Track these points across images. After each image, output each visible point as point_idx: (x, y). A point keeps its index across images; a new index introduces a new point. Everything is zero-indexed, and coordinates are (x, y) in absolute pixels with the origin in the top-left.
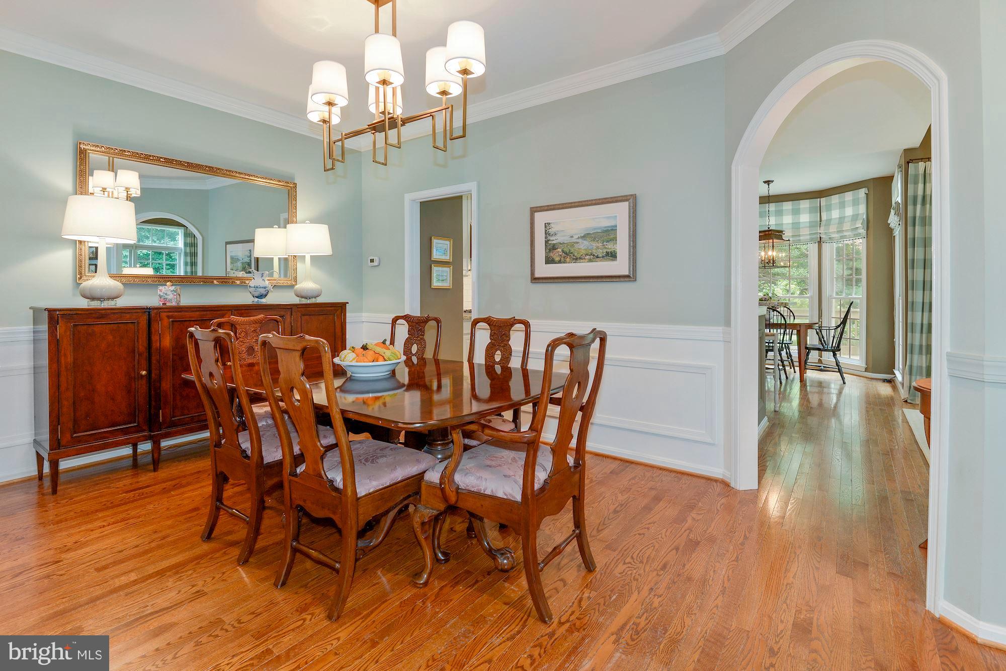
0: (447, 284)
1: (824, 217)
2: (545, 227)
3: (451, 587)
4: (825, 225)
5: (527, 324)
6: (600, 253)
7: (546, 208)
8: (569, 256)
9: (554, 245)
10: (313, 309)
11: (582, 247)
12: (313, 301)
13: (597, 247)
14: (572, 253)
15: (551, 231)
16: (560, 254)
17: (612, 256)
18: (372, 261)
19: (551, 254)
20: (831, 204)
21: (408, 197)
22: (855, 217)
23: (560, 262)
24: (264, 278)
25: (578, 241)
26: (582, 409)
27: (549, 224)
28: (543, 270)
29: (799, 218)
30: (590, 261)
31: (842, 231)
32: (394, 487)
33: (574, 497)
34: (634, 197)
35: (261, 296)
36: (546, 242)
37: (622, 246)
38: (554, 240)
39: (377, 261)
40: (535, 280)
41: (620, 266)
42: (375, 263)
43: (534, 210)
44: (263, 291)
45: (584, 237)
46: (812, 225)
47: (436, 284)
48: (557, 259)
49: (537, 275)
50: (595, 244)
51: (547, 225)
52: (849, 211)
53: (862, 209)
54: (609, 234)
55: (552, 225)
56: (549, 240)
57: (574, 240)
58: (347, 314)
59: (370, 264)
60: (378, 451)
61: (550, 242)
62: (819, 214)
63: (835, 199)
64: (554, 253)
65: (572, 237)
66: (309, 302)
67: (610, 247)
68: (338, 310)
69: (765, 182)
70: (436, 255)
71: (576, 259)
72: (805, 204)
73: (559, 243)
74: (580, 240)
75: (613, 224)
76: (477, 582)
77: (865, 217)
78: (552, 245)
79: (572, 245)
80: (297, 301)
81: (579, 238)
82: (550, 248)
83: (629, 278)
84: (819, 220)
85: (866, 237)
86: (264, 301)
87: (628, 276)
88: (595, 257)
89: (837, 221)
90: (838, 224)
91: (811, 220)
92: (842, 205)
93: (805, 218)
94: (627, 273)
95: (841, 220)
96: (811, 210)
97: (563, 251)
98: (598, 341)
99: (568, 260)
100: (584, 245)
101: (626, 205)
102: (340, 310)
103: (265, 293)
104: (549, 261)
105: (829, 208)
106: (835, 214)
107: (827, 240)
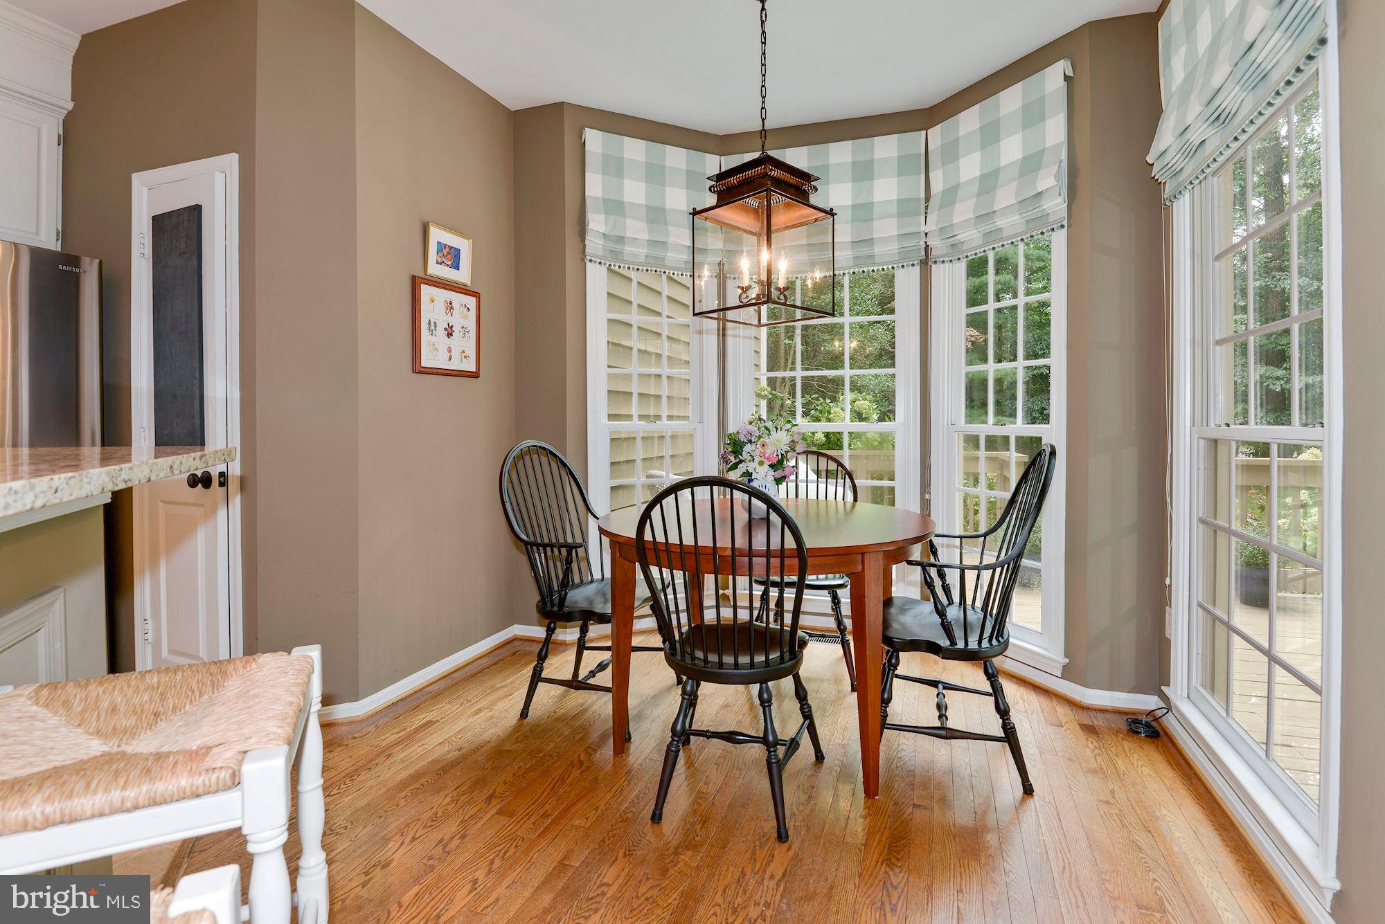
1: (937, 186)
4: (941, 207)
20: (957, 139)
22: (1031, 164)
29: (871, 191)
31: (989, 216)
46: (905, 209)
52: (1012, 149)
53: (1055, 130)
62: (923, 177)
63: (969, 120)
72: (886, 147)
77: (1064, 156)
84: (923, 195)
85: (1065, 223)
89: (975, 188)
90: (979, 195)
91: (902, 197)
92: (990, 135)
93: (886, 190)
95: (988, 182)
96: (903, 166)
105: (952, 153)
106: (970, 167)
107: (946, 255)
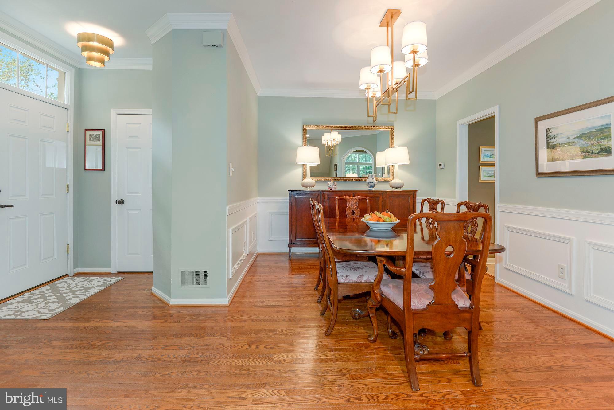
2: (547, 132)
3: (384, 349)
6: (595, 149)
7: (547, 117)
9: (554, 146)
10: (396, 194)
12: (398, 190)
13: (592, 145)
14: (569, 152)
15: (552, 135)
16: (559, 153)
17: (607, 151)
18: (440, 165)
21: (459, 123)
23: (559, 160)
24: (373, 177)
25: (574, 140)
27: (550, 129)
28: (546, 166)
30: (586, 157)
32: (359, 284)
35: (371, 187)
36: (548, 144)
38: (554, 142)
39: (442, 166)
40: (540, 175)
42: (441, 167)
43: (537, 120)
44: (372, 184)
45: (579, 137)
47: (483, 179)
48: (557, 157)
49: (540, 171)
50: (590, 142)
51: (548, 130)
54: (604, 132)
55: (552, 130)
56: (550, 142)
57: (570, 140)
58: (417, 198)
59: (439, 167)
60: (364, 266)
61: (551, 144)
64: (554, 152)
65: (569, 138)
66: (396, 190)
67: (605, 143)
68: (411, 195)
70: (483, 160)
73: (558, 144)
74: (576, 140)
75: (607, 122)
76: (400, 354)
78: (552, 146)
80: (390, 189)
81: (575, 138)
82: (551, 149)
86: (373, 189)
88: (590, 154)
99: (566, 157)
102: (412, 195)
103: (373, 185)
104: (550, 159)
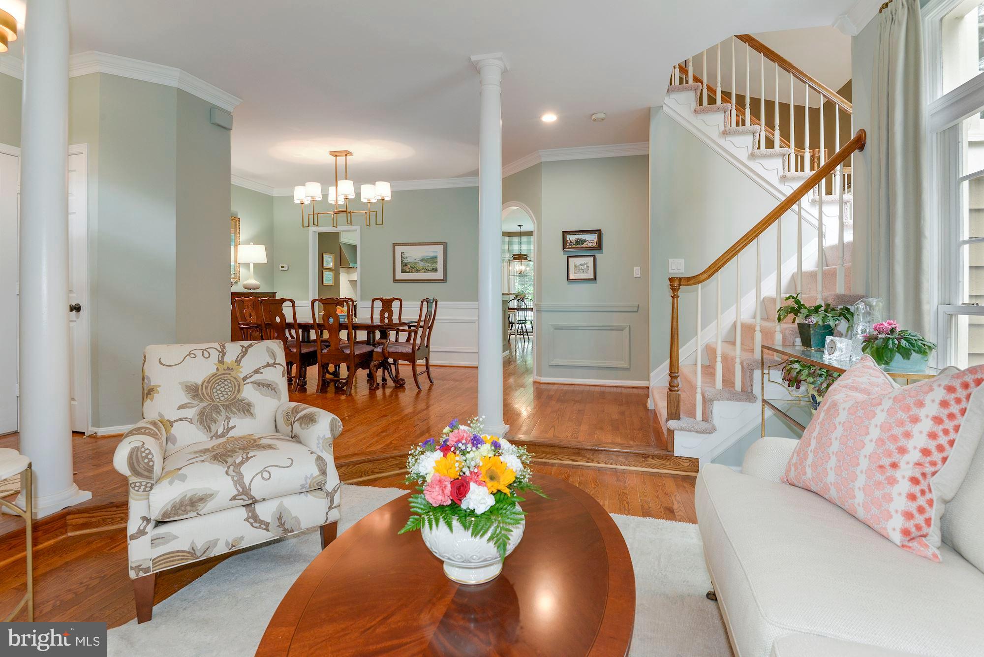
0: (331, 283)
2: (401, 254)
5: (400, 300)
6: (430, 268)
7: (401, 244)
8: (414, 269)
9: (406, 263)
11: (420, 265)
12: (255, 291)
13: (429, 266)
15: (404, 256)
16: (409, 268)
17: (436, 270)
18: (283, 267)
19: (405, 268)
21: (311, 230)
23: (409, 272)
26: (429, 328)
27: (403, 252)
28: (400, 276)
30: (425, 272)
33: (426, 358)
34: (446, 243)
36: (402, 262)
37: (440, 266)
38: (406, 261)
39: (287, 267)
40: (395, 281)
41: (439, 275)
42: (286, 269)
43: (395, 245)
45: (422, 260)
47: (325, 282)
48: (408, 271)
49: (397, 278)
50: (427, 264)
54: (434, 259)
55: (405, 253)
57: (416, 261)
59: (281, 269)
61: (404, 262)
64: (406, 267)
66: (253, 291)
67: (434, 265)
69: (519, 226)
70: (325, 265)
71: (418, 271)
73: (409, 262)
75: (435, 255)
79: (416, 264)
81: (419, 261)
82: (404, 265)
83: (444, 280)
87: (443, 280)
88: (428, 271)
94: (442, 279)
97: (411, 267)
98: (435, 302)
99: (413, 271)
100: (421, 264)
101: (441, 247)
104: (403, 271)
